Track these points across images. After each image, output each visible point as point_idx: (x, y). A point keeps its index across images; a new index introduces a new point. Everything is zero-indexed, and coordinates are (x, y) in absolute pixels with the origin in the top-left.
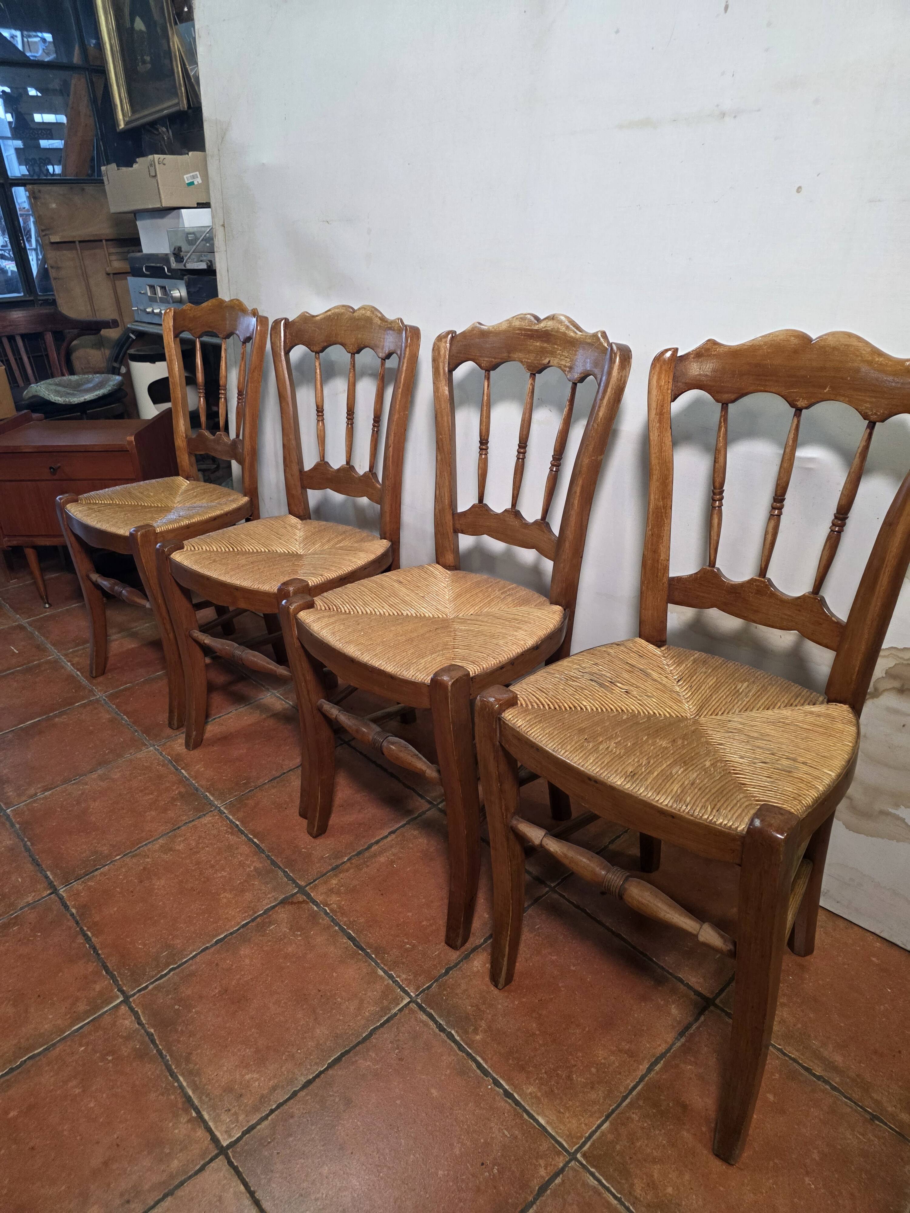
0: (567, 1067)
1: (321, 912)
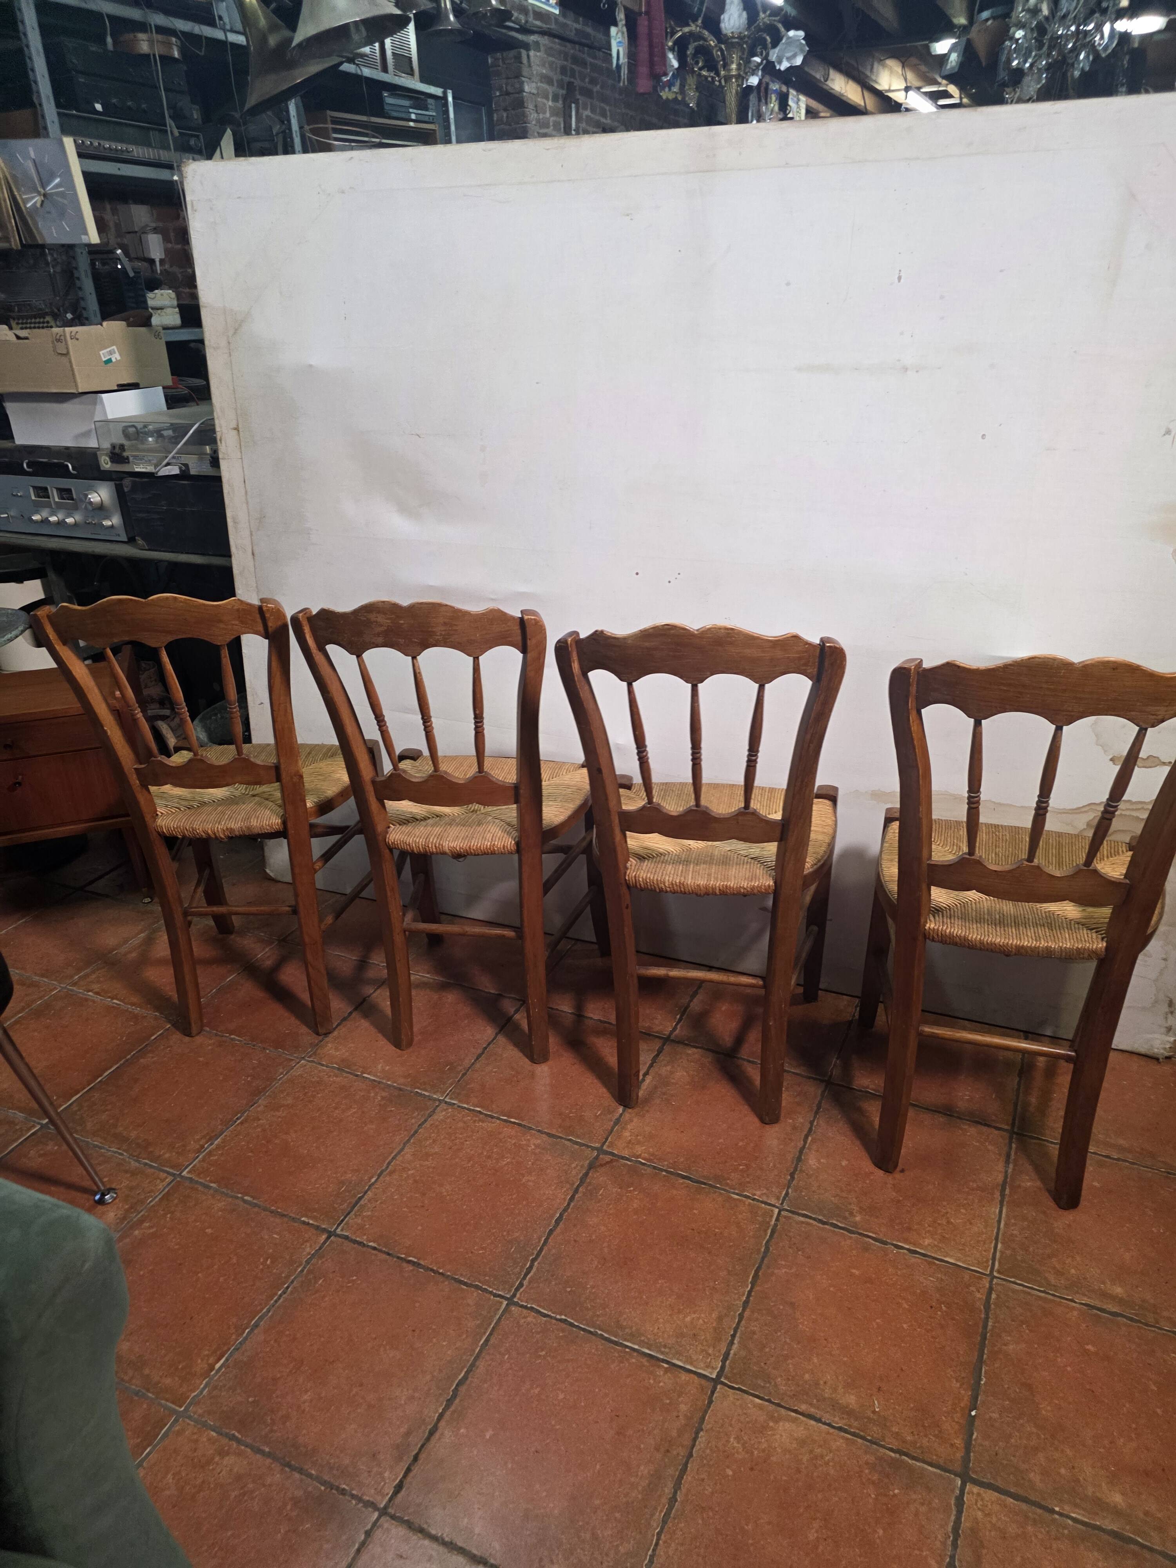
1: (638, 1165)
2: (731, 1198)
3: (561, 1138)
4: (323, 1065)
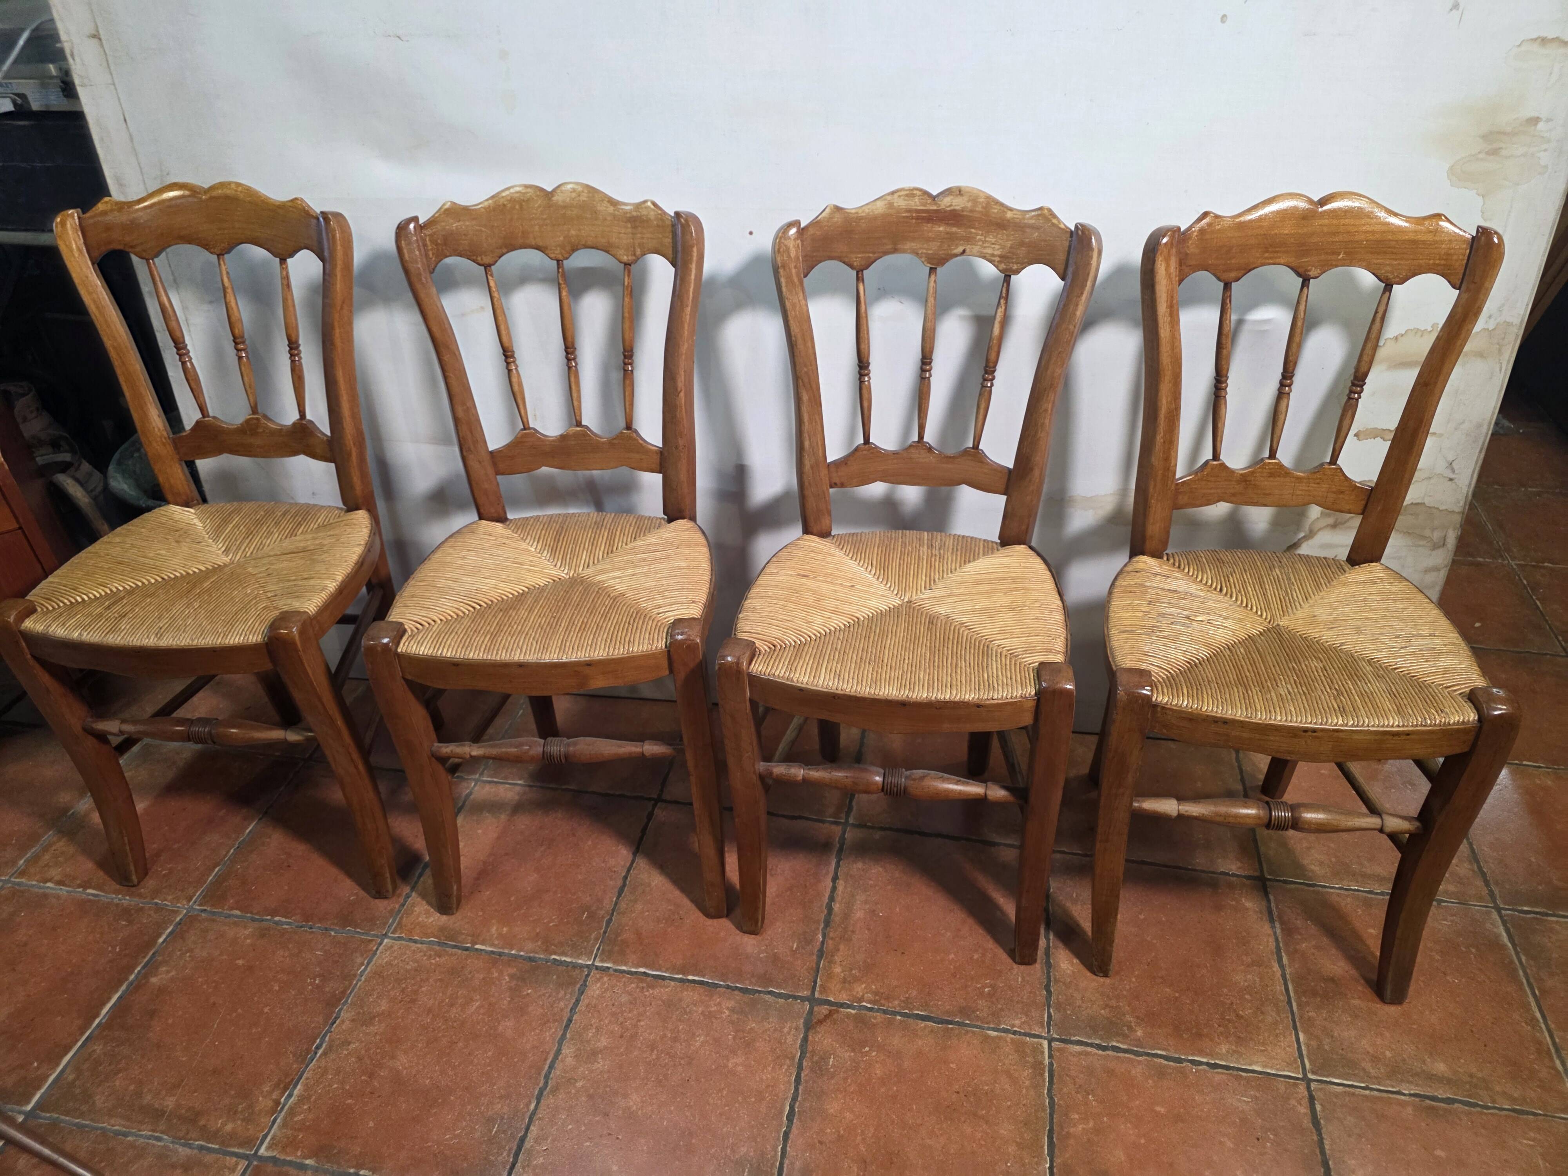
0: (1229, 1009)
1: (864, 1012)
2: (988, 1037)
3: (759, 992)
4: (415, 942)
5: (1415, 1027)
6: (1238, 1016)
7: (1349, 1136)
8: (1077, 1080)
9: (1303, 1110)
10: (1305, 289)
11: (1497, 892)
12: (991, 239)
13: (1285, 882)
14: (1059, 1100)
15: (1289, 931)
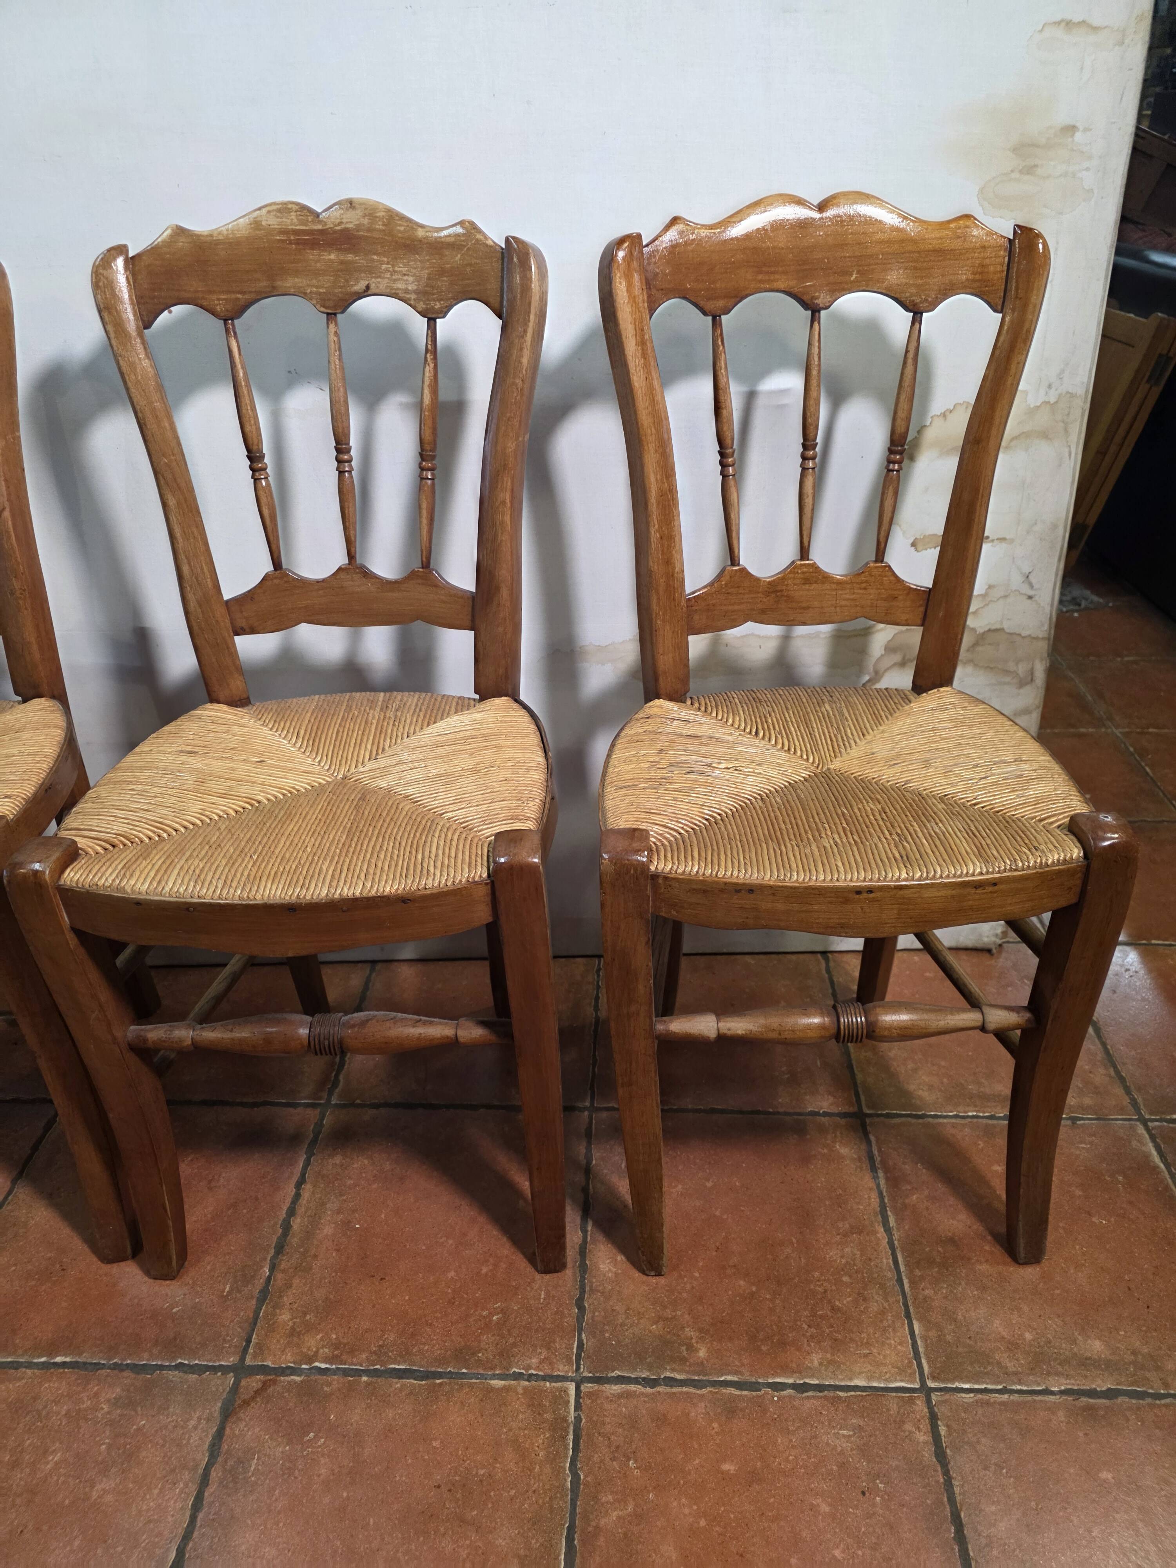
0: (821, 1299)
1: (314, 1377)
2: (491, 1390)
3: (161, 1367)
5: (1057, 1292)
6: (834, 1309)
7: (986, 1468)
8: (613, 1438)
9: (923, 1437)
10: (816, 325)
11: (1140, 1100)
12: (401, 268)
13: (888, 1116)
14: (586, 1476)
15: (894, 1181)
